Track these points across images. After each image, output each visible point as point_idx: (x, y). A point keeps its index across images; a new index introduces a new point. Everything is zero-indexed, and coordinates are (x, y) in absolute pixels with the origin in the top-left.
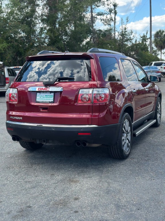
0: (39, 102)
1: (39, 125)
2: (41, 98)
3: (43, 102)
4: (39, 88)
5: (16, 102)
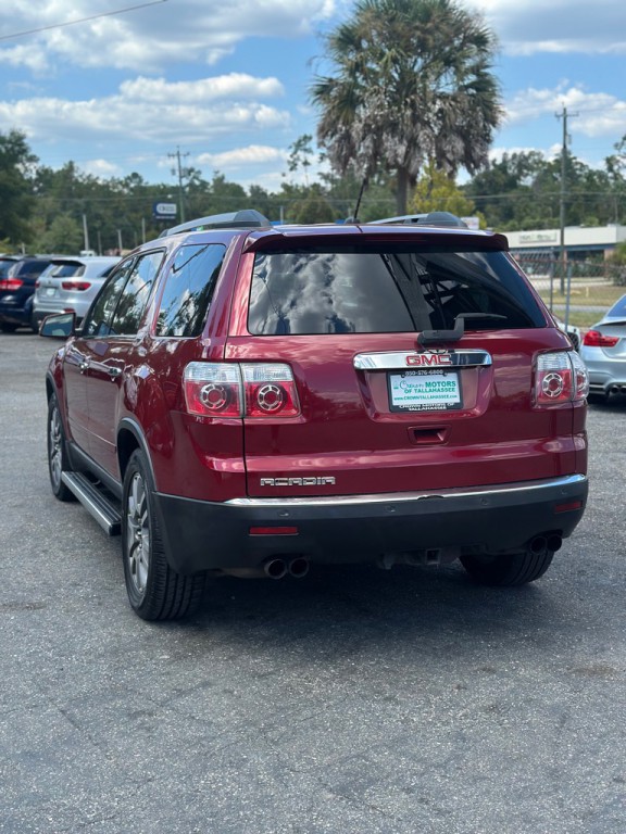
2: (409, 395)
3: (421, 410)
4: (408, 358)
5: (293, 416)
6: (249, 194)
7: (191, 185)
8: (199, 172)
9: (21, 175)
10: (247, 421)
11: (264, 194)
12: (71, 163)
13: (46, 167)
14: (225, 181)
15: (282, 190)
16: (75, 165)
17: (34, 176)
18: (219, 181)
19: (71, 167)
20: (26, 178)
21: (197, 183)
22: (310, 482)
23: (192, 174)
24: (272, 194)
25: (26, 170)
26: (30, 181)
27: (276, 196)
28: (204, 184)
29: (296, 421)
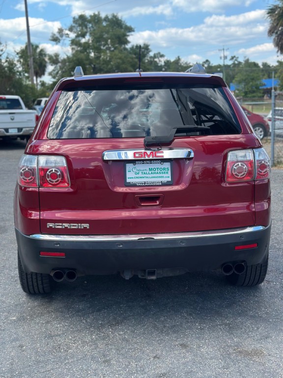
0: (134, 185)
1: (143, 238)
2: (137, 176)
3: (144, 185)
4: (135, 153)
5: (65, 187)
6: (261, 67)
7: (234, 64)
8: (238, 58)
9: (157, 64)
10: (42, 189)
11: (269, 66)
12: (179, 57)
13: (168, 59)
14: (250, 61)
15: (277, 64)
16: (180, 58)
17: (163, 64)
18: (247, 61)
19: (179, 59)
20: (159, 65)
21: (236, 62)
22: (74, 226)
23: (235, 59)
24: (273, 66)
25: (160, 61)
26: (161, 66)
27: (275, 67)
28: (240, 63)
29: (66, 190)
